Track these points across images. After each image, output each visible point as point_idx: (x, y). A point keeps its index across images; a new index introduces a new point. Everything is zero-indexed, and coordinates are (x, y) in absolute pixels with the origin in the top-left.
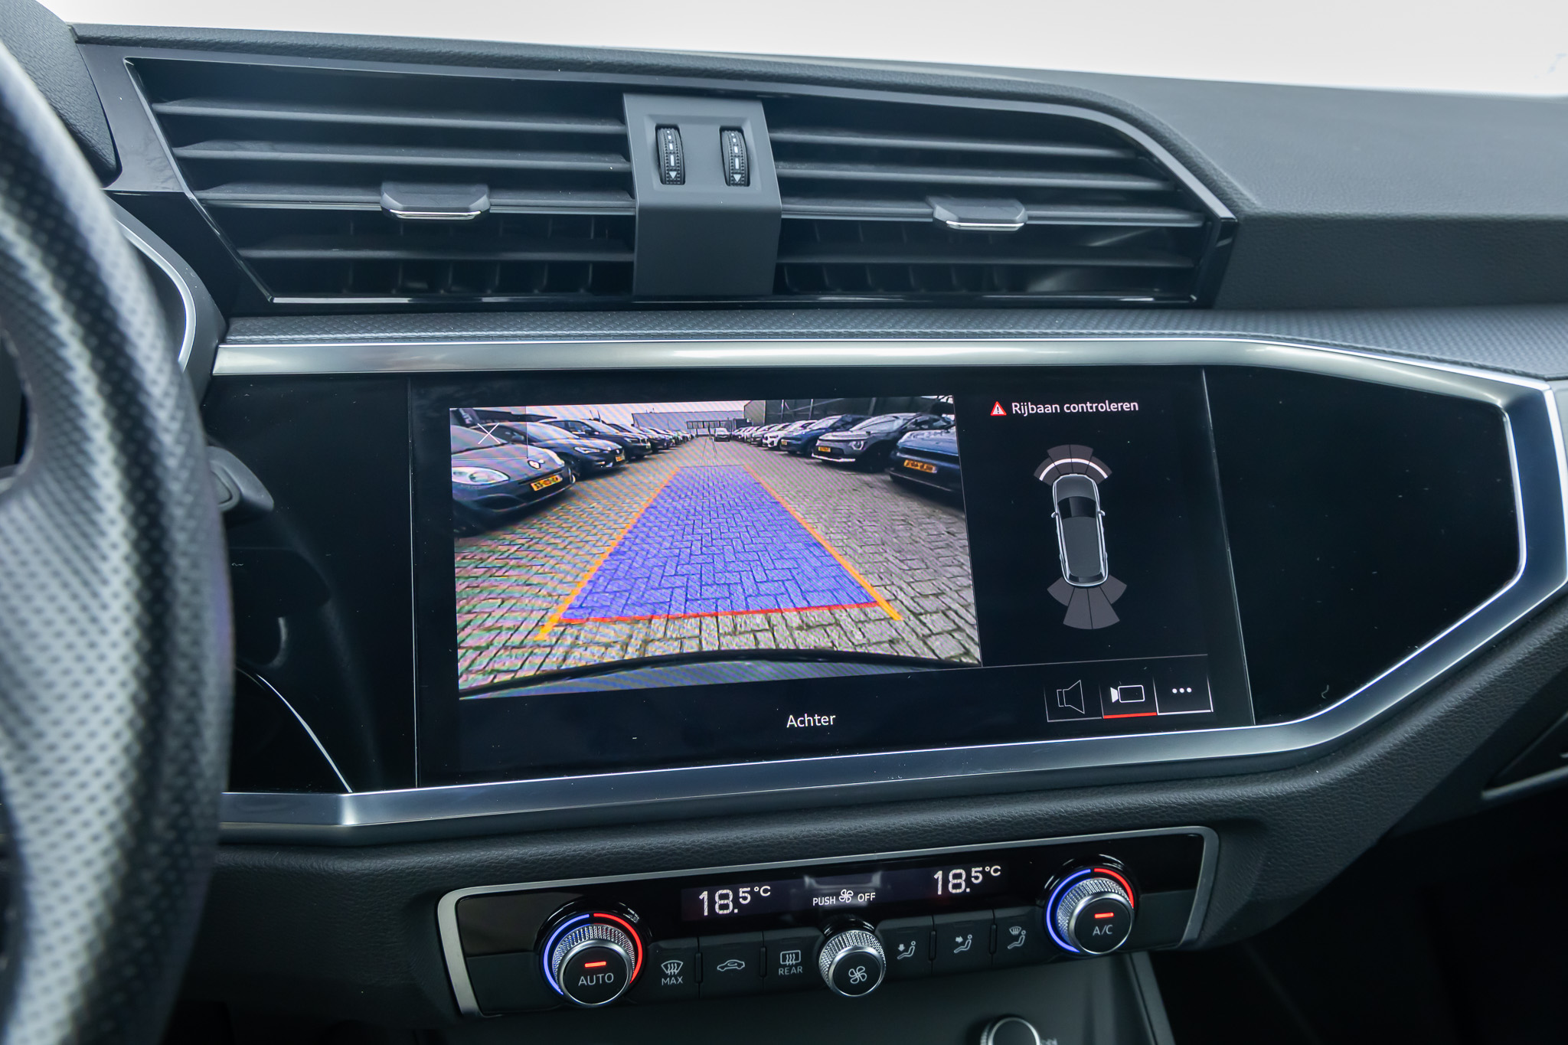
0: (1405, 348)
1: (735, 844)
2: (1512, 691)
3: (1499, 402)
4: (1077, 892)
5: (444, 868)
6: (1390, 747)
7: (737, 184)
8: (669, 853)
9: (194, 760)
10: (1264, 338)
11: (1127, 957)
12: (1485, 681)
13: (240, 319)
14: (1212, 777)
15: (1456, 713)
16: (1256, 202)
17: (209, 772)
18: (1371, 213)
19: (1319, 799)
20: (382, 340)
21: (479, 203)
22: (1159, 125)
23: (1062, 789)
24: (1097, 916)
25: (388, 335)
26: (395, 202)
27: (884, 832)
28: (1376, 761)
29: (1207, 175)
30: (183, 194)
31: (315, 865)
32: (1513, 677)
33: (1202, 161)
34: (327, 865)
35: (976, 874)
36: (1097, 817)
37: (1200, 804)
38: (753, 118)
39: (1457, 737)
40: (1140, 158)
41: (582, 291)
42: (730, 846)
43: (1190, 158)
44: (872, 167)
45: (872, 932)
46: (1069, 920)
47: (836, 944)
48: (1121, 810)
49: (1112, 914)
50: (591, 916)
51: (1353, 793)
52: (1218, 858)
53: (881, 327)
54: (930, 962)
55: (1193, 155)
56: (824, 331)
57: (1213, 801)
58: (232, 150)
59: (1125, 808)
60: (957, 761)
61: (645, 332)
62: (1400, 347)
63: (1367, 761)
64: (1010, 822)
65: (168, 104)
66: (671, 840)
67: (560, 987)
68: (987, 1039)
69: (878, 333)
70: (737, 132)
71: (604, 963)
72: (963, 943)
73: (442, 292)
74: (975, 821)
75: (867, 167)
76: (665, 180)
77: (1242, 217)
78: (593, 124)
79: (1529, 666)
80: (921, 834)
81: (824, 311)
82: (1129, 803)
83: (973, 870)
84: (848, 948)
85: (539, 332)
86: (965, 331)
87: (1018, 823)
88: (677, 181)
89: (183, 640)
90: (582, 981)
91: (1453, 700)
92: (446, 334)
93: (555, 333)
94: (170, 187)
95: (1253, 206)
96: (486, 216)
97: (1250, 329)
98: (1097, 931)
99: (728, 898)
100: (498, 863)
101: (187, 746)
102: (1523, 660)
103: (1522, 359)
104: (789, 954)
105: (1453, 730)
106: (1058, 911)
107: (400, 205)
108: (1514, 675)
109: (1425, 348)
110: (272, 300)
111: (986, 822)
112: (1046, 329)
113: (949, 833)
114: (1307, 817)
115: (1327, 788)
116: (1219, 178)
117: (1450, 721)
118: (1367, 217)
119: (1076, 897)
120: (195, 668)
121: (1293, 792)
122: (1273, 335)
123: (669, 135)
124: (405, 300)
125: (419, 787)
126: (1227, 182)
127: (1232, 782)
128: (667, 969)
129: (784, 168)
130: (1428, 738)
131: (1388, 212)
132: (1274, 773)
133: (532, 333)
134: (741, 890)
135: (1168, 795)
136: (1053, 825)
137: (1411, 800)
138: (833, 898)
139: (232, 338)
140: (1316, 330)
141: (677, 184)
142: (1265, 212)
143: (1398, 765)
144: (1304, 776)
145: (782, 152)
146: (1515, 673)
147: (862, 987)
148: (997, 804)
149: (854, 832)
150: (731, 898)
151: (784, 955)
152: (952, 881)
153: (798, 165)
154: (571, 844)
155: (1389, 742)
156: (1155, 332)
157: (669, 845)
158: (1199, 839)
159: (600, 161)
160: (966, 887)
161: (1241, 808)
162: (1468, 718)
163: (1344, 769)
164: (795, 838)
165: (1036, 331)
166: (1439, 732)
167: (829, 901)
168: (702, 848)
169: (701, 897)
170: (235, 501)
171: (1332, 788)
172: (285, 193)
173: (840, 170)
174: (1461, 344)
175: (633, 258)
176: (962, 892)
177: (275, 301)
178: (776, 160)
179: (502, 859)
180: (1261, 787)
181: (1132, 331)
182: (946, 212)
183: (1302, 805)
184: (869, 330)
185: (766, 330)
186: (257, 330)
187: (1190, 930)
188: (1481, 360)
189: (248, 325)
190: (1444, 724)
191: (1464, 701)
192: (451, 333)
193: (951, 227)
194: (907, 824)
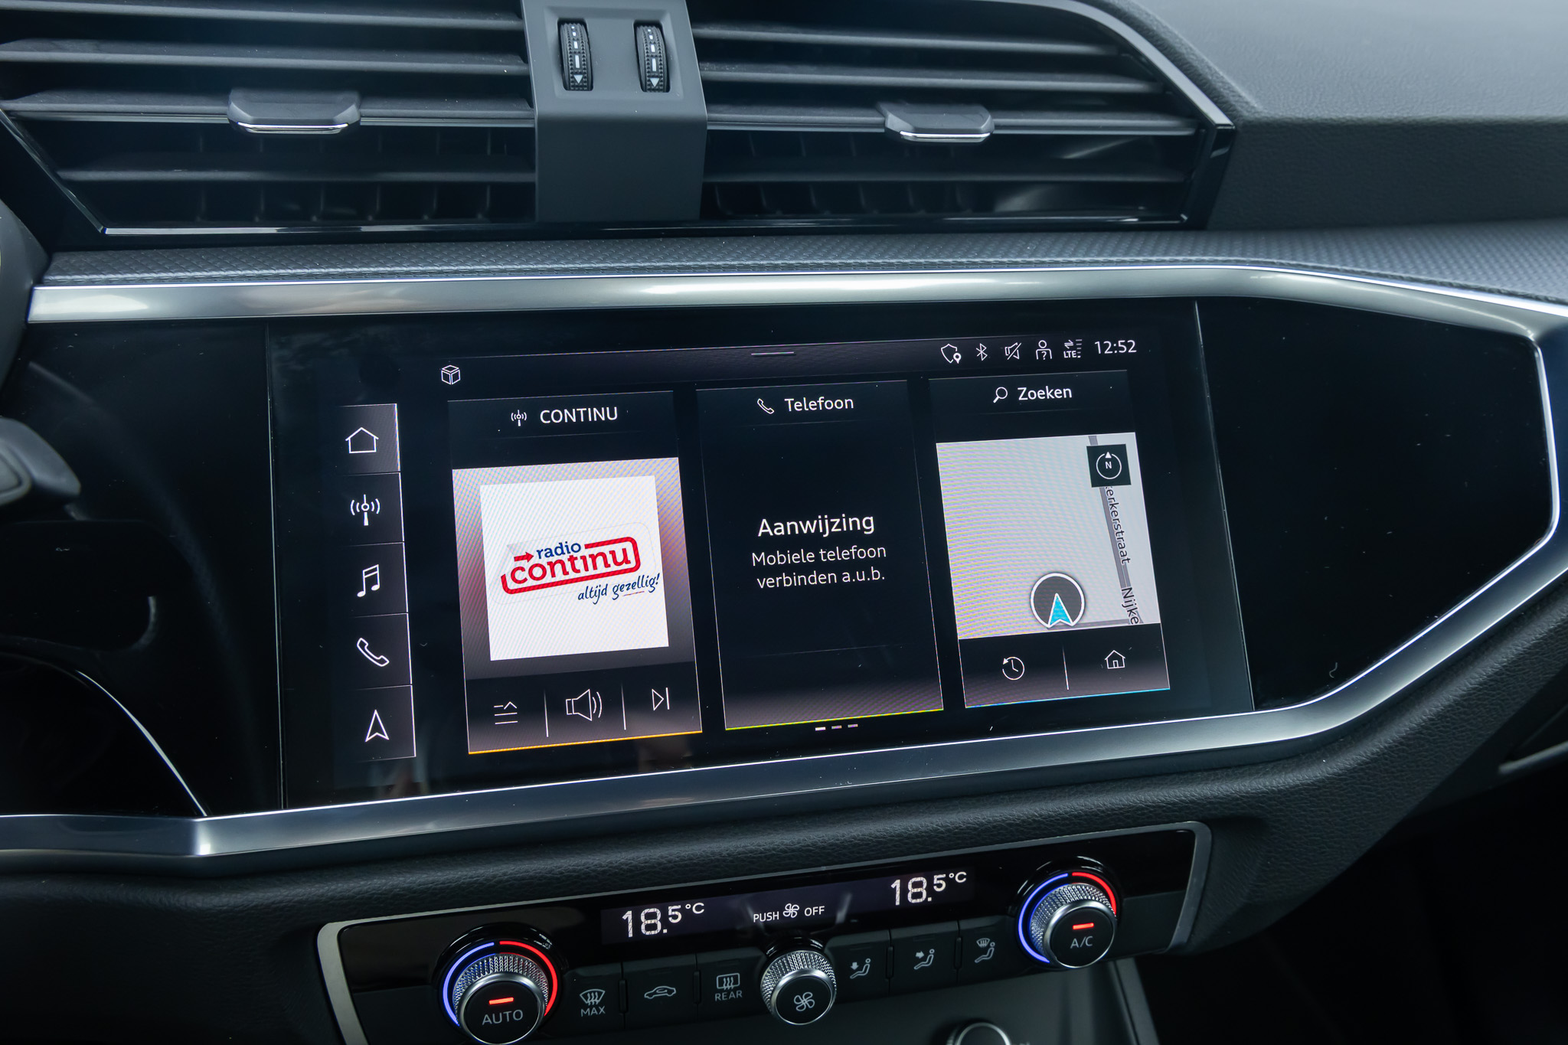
0: (1424, 273)
1: (660, 864)
2: (1541, 663)
3: (1531, 335)
4: (1055, 899)
5: (317, 901)
6: (1406, 731)
7: (654, 90)
8: (583, 876)
10: (1266, 264)
11: (1111, 965)
12: (1513, 654)
13: (64, 253)
14: (1206, 770)
15: (1480, 690)
16: (1256, 105)
18: (1385, 116)
19: (1326, 792)
20: (232, 279)
21: (346, 114)
22: (1145, 16)
23: (1035, 789)
24: (1075, 927)
25: (239, 272)
26: (245, 113)
27: (831, 845)
28: (1390, 747)
29: (1200, 75)
31: (164, 899)
33: (1195, 58)
35: (938, 882)
36: (1077, 821)
37: (1192, 802)
38: (673, 11)
39: (1479, 717)
40: (1124, 55)
41: (479, 217)
42: (654, 867)
43: (1181, 54)
44: (815, 68)
45: (821, 951)
46: (1044, 932)
47: (780, 966)
48: (1103, 812)
49: (1092, 925)
50: (497, 943)
51: (1364, 784)
52: (1211, 855)
53: (824, 257)
54: (887, 980)
55: (1184, 51)
56: (758, 262)
57: (1207, 797)
58: (50, 50)
59: (1108, 810)
60: (917, 760)
61: (548, 267)
62: (1418, 273)
63: (1379, 748)
64: (975, 829)
66: (584, 861)
67: (461, 1023)
69: (821, 264)
70: (654, 28)
71: (511, 999)
72: (924, 959)
73: (314, 220)
74: (936, 830)
75: (808, 68)
76: (569, 85)
77: (1241, 123)
78: (485, 18)
79: (1562, 635)
80: (874, 846)
82: (1112, 804)
83: (936, 877)
84: (793, 972)
85: (421, 268)
86: (922, 261)
87: (986, 830)
88: (583, 86)
90: (487, 1019)
91: (1477, 676)
92: (310, 271)
93: (440, 268)
95: (1253, 111)
96: (355, 129)
97: (1248, 254)
98: (1075, 943)
99: (655, 918)
100: (381, 894)
102: (1556, 628)
103: (1555, 284)
104: (726, 978)
105: (1476, 709)
106: (1032, 921)
107: (248, 117)
108: (1545, 646)
109: (1447, 273)
110: (104, 230)
111: (949, 831)
113: (907, 843)
114: (1312, 811)
115: (1334, 778)
116: (1214, 78)
117: (1472, 700)
118: (1381, 122)
119: (1051, 905)
121: (1297, 786)
122: (1275, 261)
123: (574, 31)
124: (265, 230)
125: (285, 808)
126: (1223, 82)
127: (1228, 775)
128: (587, 1000)
129: (710, 70)
130: (1448, 719)
131: (1405, 116)
132: (1273, 764)
133: (413, 269)
134: (670, 908)
135: (1156, 793)
136: (1026, 830)
137: (1427, 788)
138: (776, 914)
139: (52, 278)
140: (1324, 254)
141: (583, 90)
142: (1267, 118)
143: (1414, 750)
144: (1309, 766)
145: (707, 50)
146: (1546, 644)
147: (809, 1014)
148: (962, 808)
149: (797, 846)
150: (659, 917)
151: (721, 980)
152: (911, 890)
153: (727, 67)
154: (468, 869)
155: (1405, 725)
156: (1141, 258)
157: (581, 867)
158: (1190, 835)
159: (492, 63)
160: (928, 896)
161: (1238, 805)
162: (1493, 696)
163: (1354, 757)
164: (729, 855)
165: (1005, 260)
166: (1460, 713)
167: (773, 916)
168: (621, 869)
169: (624, 917)
170: (24, 488)
171: (1341, 780)
172: (111, 103)
173: (776, 72)
174: (1486, 267)
175: (533, 177)
176: (923, 902)
177: (106, 233)
178: (700, 60)
179: (385, 890)
180: (1261, 780)
181: (1114, 259)
182: (900, 120)
183: (1306, 799)
184: (811, 261)
185: (691, 263)
186: (82, 269)
187: (1180, 934)
188: (1510, 286)
189: (73, 261)
190: (1464, 703)
191: (1488, 677)
192: (315, 271)
193: (906, 138)
194: (858, 835)
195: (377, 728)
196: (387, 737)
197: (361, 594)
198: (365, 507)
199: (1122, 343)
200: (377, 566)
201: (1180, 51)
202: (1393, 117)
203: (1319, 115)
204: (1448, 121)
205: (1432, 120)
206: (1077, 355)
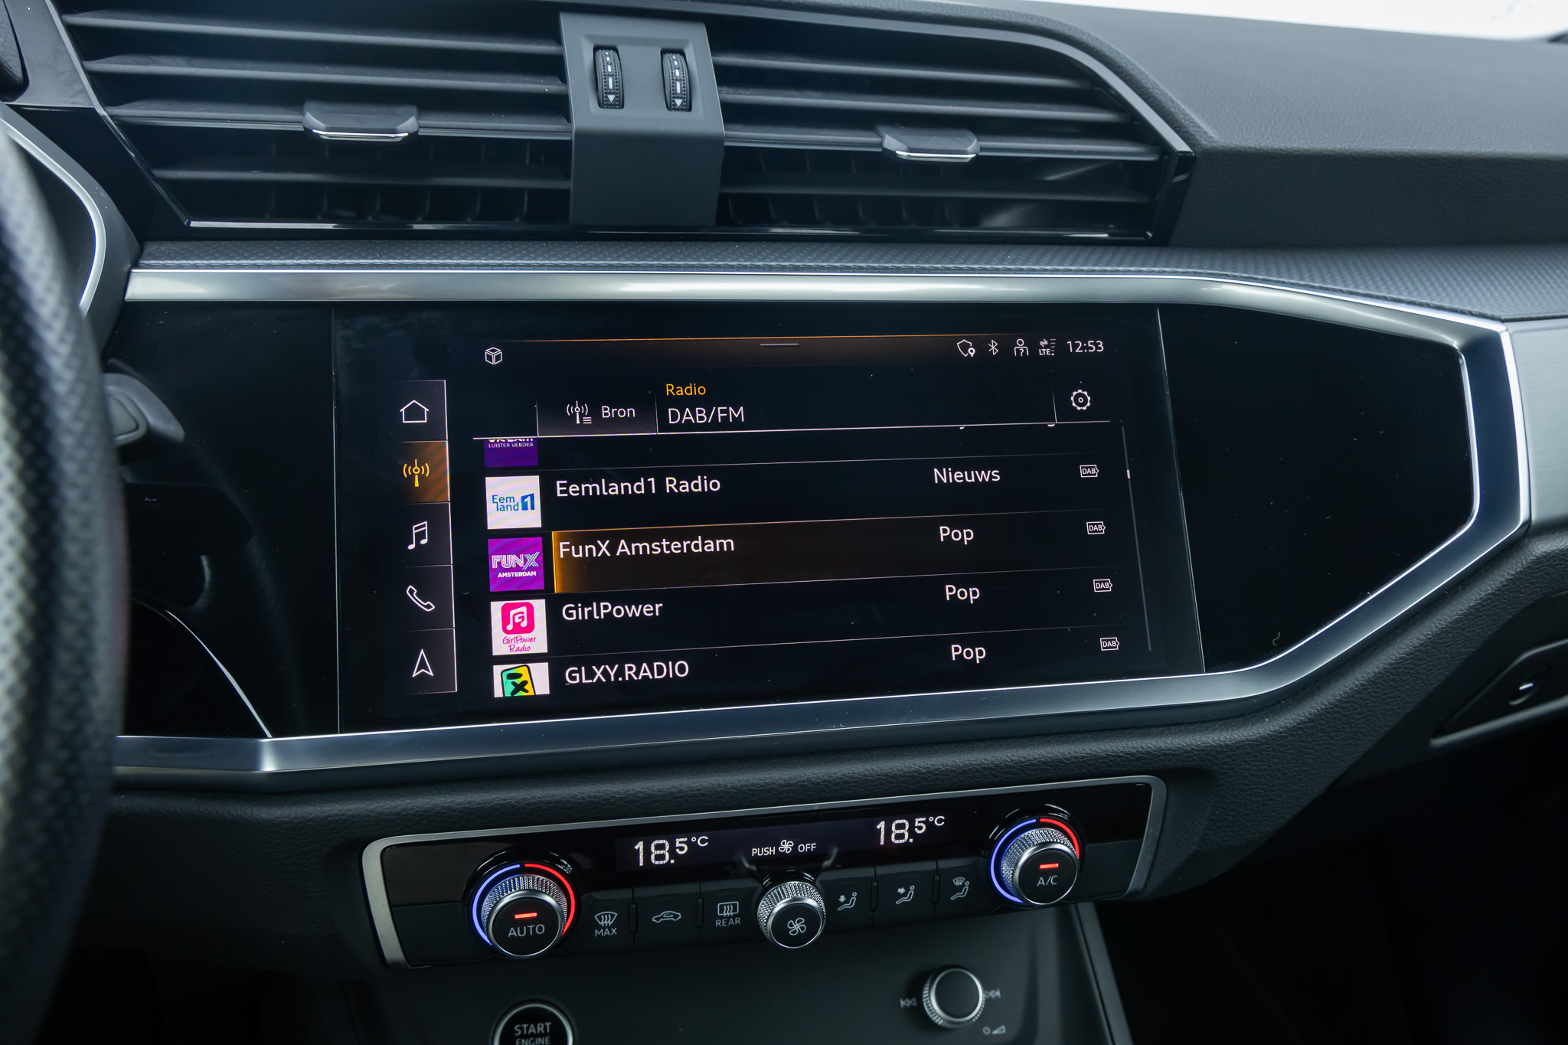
1: (672, 793)
2: (1463, 638)
3: (1455, 344)
4: (1022, 843)
5: (368, 816)
6: (1341, 695)
7: (678, 109)
8: (603, 802)
9: (83, 703)
10: (1220, 276)
11: (1072, 907)
12: (1437, 628)
13: (155, 243)
14: (1161, 726)
15: (1407, 660)
16: (1213, 135)
17: (100, 716)
18: (1329, 148)
19: (1268, 748)
20: (304, 266)
21: (406, 125)
22: (1115, 54)
23: (1010, 738)
24: (1042, 867)
25: (310, 261)
26: (319, 123)
27: (825, 781)
28: (1326, 709)
29: (1164, 107)
30: (93, 111)
31: (233, 811)
32: (1464, 624)
33: (1159, 92)
34: (245, 812)
35: (919, 825)
36: (1044, 767)
37: (1148, 753)
38: (695, 41)
39: (1407, 685)
40: (1096, 88)
41: (517, 220)
42: (665, 795)
43: (1147, 89)
44: (820, 94)
45: (813, 883)
46: (1014, 871)
47: (775, 895)
48: (1068, 759)
49: (1057, 865)
50: (522, 866)
51: (1302, 741)
52: (1166, 807)
53: (827, 261)
54: (872, 913)
55: (1150, 86)
57: (1162, 750)
58: (147, 64)
59: (1072, 758)
60: (901, 709)
61: (581, 262)
62: (1357, 287)
63: (1317, 710)
64: (955, 771)
65: (78, 15)
66: (604, 789)
67: (489, 938)
68: (930, 990)
70: (678, 55)
71: (535, 915)
73: (370, 219)
74: (917, 771)
75: (814, 94)
76: (602, 103)
77: (1200, 151)
78: (529, 44)
79: (1481, 612)
80: (863, 783)
81: (769, 243)
82: (1076, 752)
83: (917, 820)
84: (787, 899)
85: (469, 261)
86: (914, 265)
87: (963, 773)
88: (615, 105)
89: (71, 576)
90: (512, 932)
92: (372, 261)
93: (486, 262)
94: (79, 103)
95: (1211, 140)
96: (414, 137)
97: (1205, 267)
98: (1041, 882)
99: (664, 849)
100: (424, 811)
101: (76, 689)
102: (1475, 606)
103: (1479, 300)
104: (726, 905)
105: (1403, 677)
106: (1003, 862)
107: (322, 125)
108: (1465, 622)
109: (1383, 288)
110: (189, 223)
111: (930, 772)
112: (998, 264)
113: (892, 782)
114: (1256, 765)
115: (1275, 736)
116: (1177, 110)
117: (1400, 668)
118: (1325, 153)
119: (1021, 847)
120: (85, 606)
121: (1243, 741)
122: (1229, 273)
123: (608, 56)
124: (330, 226)
125: (341, 733)
126: (1184, 114)
127: (1180, 731)
128: (601, 921)
129: (727, 94)
130: (1379, 685)
131: (1347, 148)
132: (1222, 722)
133: (463, 261)
134: (678, 840)
135: (1115, 744)
136: (998, 774)
137: (1360, 749)
138: (772, 849)
139: (146, 262)
140: (1273, 268)
141: (615, 108)
142: (1223, 146)
143: (1347, 713)
144: (1253, 724)
145: (725, 76)
146: (1466, 620)
147: (801, 938)
148: (942, 753)
149: (794, 781)
150: (667, 848)
151: (722, 907)
152: (895, 831)
153: (742, 91)
154: (500, 792)
155: (1340, 690)
156: (1109, 268)
157: (602, 794)
158: (1147, 788)
159: (534, 83)
160: (909, 837)
161: (1189, 757)
162: (1419, 666)
163: (1294, 717)
164: (733, 787)
165: (988, 267)
166: (1389, 680)
167: (769, 851)
168: (637, 797)
169: (636, 847)
170: (142, 431)
171: (1282, 737)
172: (202, 111)
173: (786, 96)
174: (1418, 284)
175: (569, 185)
176: (905, 842)
177: (191, 225)
178: (719, 84)
179: (428, 808)
180: (1210, 736)
181: (1085, 268)
182: (895, 141)
183: (1251, 754)
184: (816, 264)
185: (708, 263)
186: (172, 255)
187: (1137, 881)
188: (1438, 300)
189: (163, 249)
190: (1394, 671)
191: (1415, 648)
192: (377, 261)
193: (901, 157)
194: (849, 773)
195: (423, 665)
196: (431, 674)
197: (411, 547)
198: (416, 470)
199: (1091, 344)
200: (426, 522)
201: (1146, 85)
202: (1336, 149)
203: (1270, 145)
204: (1386, 154)
205: (1371, 152)
206: (1051, 353)
